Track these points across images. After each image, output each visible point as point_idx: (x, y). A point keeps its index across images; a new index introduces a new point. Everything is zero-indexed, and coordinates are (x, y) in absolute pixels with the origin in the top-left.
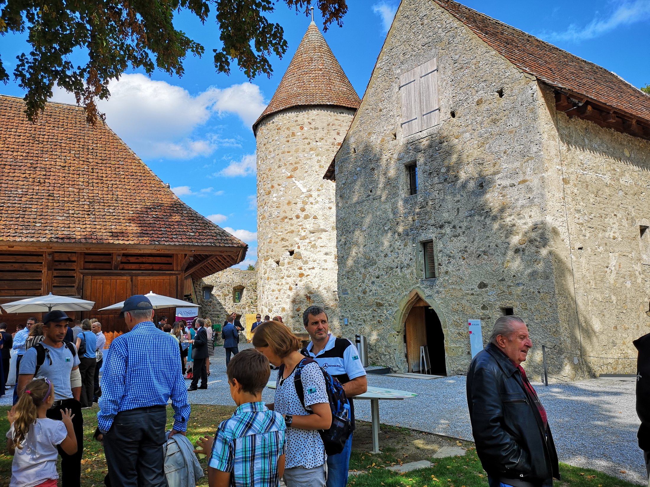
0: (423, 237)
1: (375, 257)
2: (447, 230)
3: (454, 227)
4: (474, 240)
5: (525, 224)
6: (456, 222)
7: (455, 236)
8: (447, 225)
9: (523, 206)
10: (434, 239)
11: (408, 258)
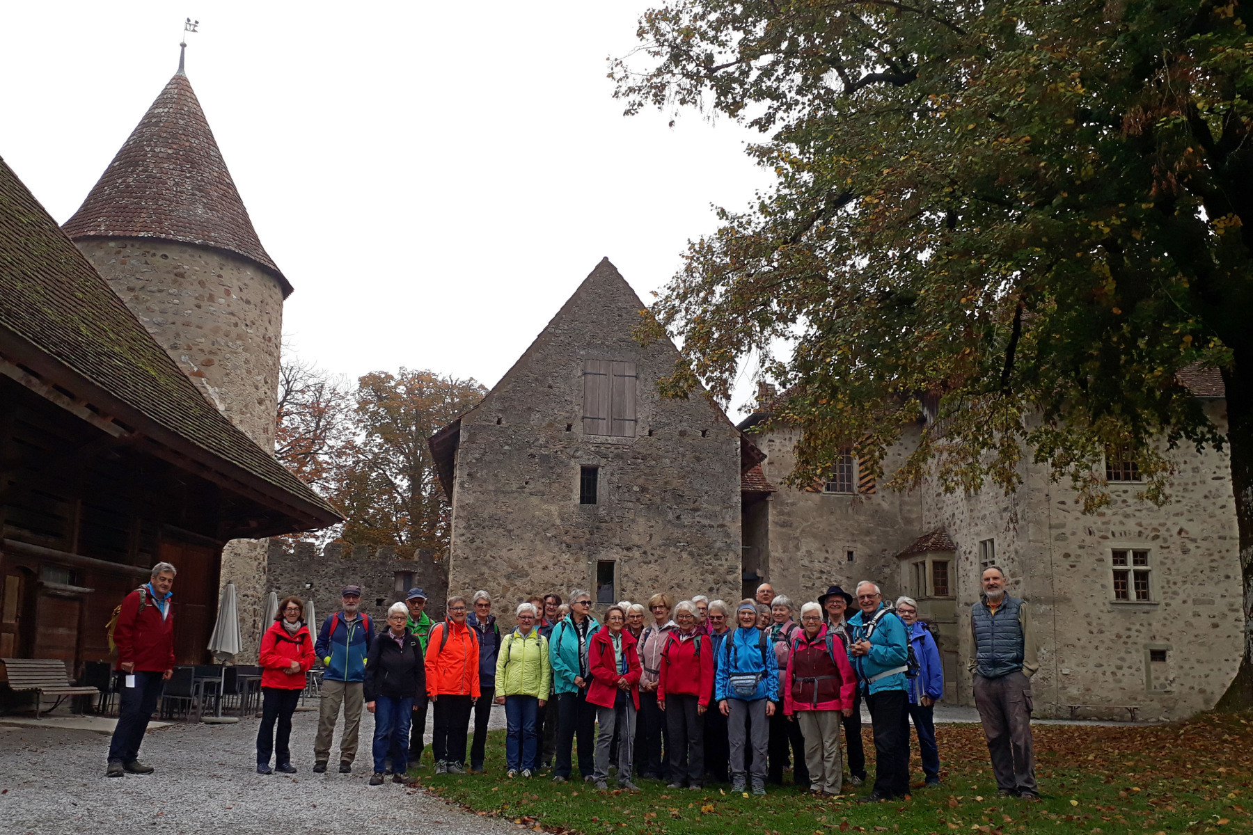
0: (604, 556)
1: (526, 567)
2: (636, 554)
3: (645, 553)
4: (667, 571)
5: (721, 565)
6: (648, 548)
7: (645, 563)
8: (636, 548)
9: (720, 549)
10: (618, 560)
11: (580, 577)
